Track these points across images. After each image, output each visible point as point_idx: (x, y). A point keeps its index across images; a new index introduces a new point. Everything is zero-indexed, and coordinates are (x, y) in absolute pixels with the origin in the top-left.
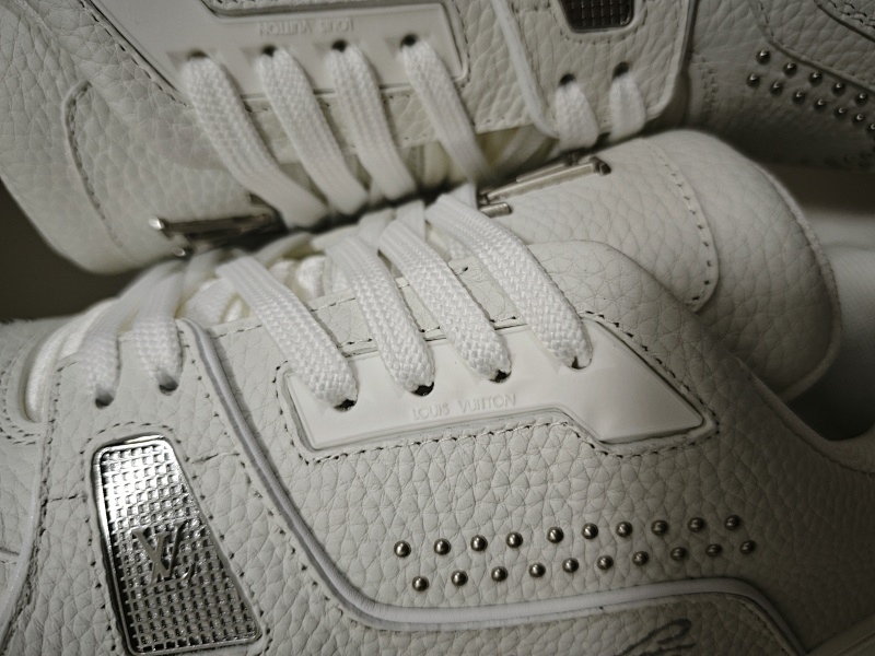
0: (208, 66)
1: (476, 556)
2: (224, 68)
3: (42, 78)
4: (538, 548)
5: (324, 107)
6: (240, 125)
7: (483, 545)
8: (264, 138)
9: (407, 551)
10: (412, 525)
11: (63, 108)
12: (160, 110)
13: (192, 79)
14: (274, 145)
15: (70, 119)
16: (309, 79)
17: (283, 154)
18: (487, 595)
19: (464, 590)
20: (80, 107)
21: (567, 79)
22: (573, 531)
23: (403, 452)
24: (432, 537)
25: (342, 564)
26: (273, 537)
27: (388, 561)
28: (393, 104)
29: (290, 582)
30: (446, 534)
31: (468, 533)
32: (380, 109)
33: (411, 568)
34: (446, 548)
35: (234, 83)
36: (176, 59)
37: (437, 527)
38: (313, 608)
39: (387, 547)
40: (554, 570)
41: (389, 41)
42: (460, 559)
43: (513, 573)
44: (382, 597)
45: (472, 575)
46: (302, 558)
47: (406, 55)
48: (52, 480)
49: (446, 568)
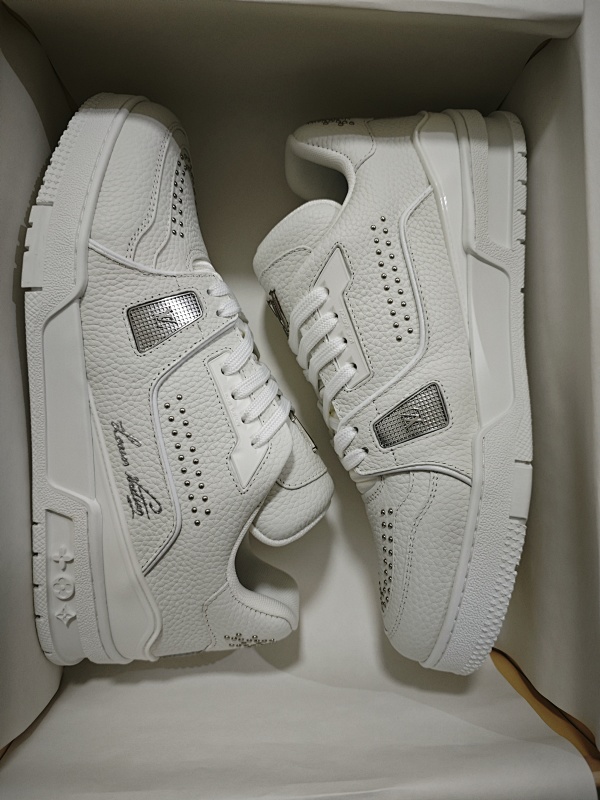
0: (324, 295)
1: (181, 423)
2: (325, 301)
3: (311, 236)
4: (186, 444)
5: (322, 340)
6: (307, 313)
7: (185, 424)
8: (305, 322)
9: (179, 399)
10: (189, 399)
11: (302, 246)
12: (304, 283)
13: (319, 292)
14: (305, 326)
15: (299, 250)
16: (330, 333)
17: (302, 329)
18: (166, 430)
19: (168, 421)
20: (304, 252)
21: (357, 429)
22: (196, 456)
23: (213, 392)
24: (186, 407)
25: (170, 378)
26: (178, 354)
27: (174, 393)
28: (330, 366)
29: (163, 361)
30: (187, 411)
31: (189, 419)
32: (327, 361)
33: (173, 402)
34: (182, 412)
35: (321, 307)
36: (323, 284)
37: (189, 407)
38: (155, 370)
39: (179, 392)
40: (179, 452)
41: (351, 358)
42: (179, 418)
43: (176, 438)
44: (160, 394)
45: (173, 423)
46: (172, 364)
47: (348, 366)
48: (182, 278)
49: (175, 413)
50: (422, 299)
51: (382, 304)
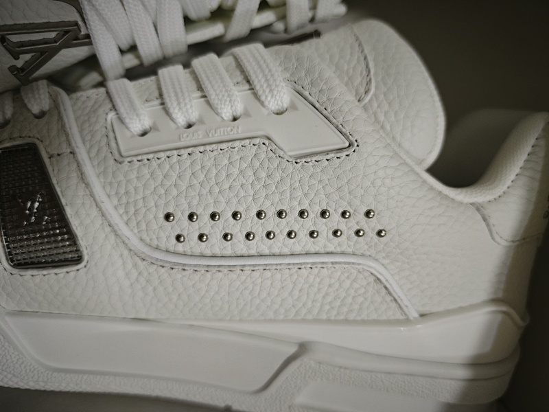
50: (231, 269)
51: (235, 201)
